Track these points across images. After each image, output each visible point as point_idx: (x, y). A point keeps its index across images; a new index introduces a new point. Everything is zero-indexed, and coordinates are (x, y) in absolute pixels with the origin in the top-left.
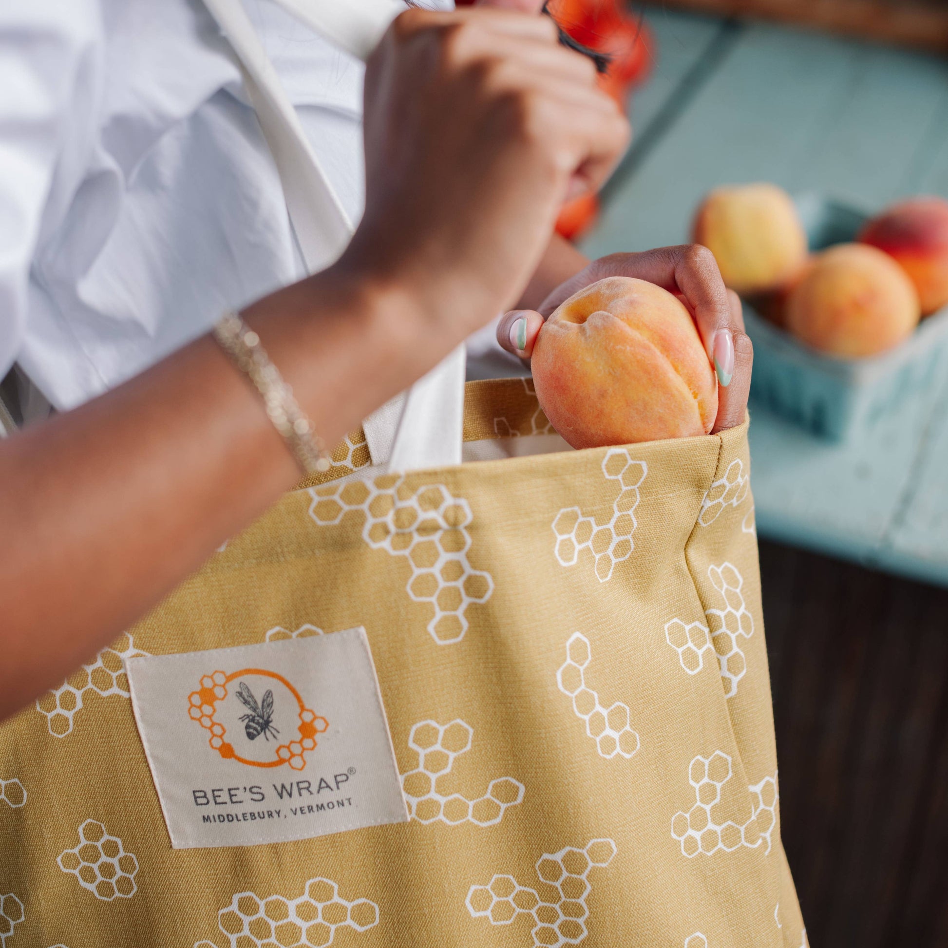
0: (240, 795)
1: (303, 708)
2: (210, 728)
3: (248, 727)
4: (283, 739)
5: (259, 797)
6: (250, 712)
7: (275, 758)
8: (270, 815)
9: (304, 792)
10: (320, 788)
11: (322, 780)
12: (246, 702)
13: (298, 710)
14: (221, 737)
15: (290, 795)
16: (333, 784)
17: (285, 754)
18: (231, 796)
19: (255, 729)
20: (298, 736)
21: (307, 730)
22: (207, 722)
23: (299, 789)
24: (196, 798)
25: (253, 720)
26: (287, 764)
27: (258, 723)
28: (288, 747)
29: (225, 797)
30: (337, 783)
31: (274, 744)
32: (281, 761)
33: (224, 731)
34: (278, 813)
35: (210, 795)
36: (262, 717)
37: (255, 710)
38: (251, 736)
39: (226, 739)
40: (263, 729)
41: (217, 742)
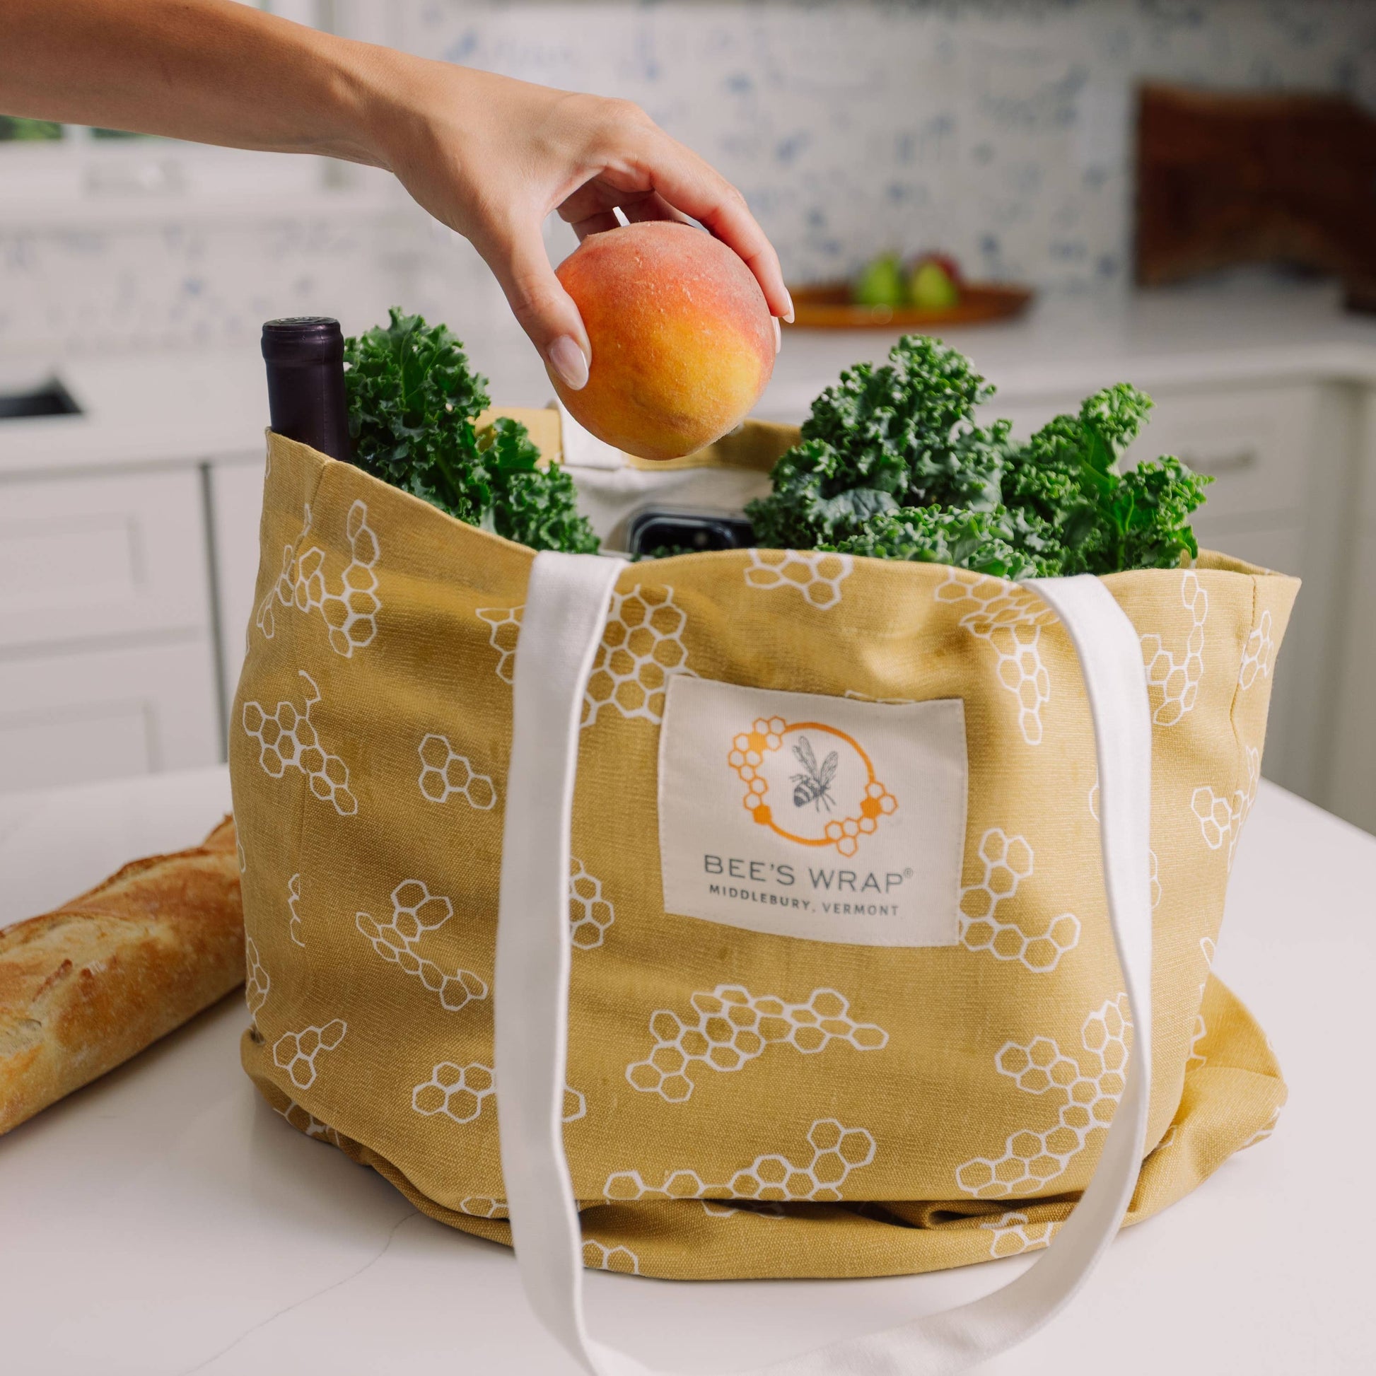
0: (764, 872)
1: (872, 779)
2: (750, 782)
3: (798, 789)
4: (839, 813)
5: (788, 879)
6: (805, 772)
7: (820, 835)
8: (795, 903)
9: (846, 886)
10: (866, 885)
11: (871, 875)
12: (803, 760)
13: (866, 780)
14: (760, 795)
15: (827, 885)
16: (882, 884)
17: (835, 832)
18: (752, 870)
19: (806, 794)
20: (857, 812)
21: (871, 808)
22: (747, 773)
23: (841, 880)
24: (707, 863)
25: (806, 783)
26: (833, 846)
27: (812, 788)
28: (841, 825)
29: (744, 869)
30: (888, 883)
31: (825, 817)
32: (828, 841)
33: (766, 788)
34: (806, 904)
35: (726, 865)
36: (818, 781)
37: (811, 771)
38: (798, 802)
39: (767, 800)
40: (816, 795)
41: (753, 802)
